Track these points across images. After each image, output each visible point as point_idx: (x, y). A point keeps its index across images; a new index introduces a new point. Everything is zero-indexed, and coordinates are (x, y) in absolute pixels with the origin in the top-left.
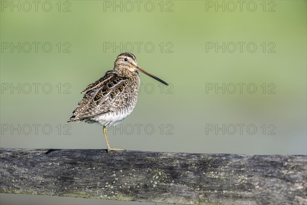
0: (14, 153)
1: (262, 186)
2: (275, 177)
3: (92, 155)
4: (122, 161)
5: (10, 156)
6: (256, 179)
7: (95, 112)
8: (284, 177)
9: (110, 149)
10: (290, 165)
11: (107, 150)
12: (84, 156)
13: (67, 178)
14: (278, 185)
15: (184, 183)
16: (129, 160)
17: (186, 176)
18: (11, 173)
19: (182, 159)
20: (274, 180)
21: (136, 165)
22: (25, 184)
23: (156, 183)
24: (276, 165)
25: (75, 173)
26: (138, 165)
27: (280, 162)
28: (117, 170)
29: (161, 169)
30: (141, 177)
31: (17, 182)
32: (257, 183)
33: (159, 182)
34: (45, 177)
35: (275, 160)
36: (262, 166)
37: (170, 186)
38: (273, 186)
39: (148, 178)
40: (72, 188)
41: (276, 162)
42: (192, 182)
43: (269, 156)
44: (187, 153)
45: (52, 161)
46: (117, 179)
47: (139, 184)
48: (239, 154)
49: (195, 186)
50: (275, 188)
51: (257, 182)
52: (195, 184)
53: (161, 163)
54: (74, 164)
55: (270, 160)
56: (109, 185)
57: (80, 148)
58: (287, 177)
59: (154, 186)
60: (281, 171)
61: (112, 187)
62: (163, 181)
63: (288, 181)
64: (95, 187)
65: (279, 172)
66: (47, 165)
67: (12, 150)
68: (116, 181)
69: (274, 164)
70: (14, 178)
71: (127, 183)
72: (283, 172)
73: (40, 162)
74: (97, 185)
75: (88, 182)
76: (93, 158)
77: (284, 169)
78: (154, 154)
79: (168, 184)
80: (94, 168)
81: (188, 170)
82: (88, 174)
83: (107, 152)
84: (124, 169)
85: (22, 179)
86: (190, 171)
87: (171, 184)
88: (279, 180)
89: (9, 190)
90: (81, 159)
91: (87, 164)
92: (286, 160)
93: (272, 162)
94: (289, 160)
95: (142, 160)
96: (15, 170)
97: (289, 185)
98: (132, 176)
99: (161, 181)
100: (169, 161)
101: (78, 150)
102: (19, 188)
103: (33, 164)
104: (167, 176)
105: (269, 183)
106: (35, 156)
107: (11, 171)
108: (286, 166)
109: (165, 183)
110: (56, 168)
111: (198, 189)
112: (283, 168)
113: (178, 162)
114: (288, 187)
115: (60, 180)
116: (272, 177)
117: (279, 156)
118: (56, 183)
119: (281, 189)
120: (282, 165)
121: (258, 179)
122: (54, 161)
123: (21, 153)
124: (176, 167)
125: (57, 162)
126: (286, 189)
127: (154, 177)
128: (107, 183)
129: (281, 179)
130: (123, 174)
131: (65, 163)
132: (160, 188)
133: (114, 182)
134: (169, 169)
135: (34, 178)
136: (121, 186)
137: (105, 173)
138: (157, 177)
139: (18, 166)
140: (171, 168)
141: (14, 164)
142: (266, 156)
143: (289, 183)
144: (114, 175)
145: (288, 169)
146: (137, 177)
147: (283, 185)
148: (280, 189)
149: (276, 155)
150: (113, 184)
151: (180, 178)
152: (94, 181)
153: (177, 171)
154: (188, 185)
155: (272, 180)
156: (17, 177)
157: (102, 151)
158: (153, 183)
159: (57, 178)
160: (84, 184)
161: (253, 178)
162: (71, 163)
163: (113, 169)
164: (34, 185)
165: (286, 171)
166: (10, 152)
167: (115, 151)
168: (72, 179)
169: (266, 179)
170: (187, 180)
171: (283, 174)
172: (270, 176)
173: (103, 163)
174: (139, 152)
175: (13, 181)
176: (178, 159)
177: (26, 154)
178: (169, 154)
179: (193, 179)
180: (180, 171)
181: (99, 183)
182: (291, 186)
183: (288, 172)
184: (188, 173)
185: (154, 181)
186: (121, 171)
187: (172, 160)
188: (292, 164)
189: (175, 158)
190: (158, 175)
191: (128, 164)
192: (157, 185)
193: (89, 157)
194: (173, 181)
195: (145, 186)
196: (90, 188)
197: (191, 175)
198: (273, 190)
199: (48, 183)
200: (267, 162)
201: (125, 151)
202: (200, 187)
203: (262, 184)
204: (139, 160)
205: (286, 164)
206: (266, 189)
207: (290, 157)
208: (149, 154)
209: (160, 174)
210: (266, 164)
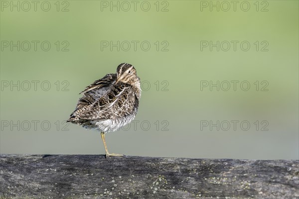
0: (9, 159)
1: (266, 191)
2: (279, 182)
3: (90, 160)
4: (121, 166)
5: (6, 162)
6: (259, 185)
7: (96, 116)
8: (288, 182)
9: (108, 154)
10: (294, 170)
11: (105, 155)
12: (82, 162)
13: (65, 184)
14: (282, 191)
15: (185, 189)
16: (128, 166)
17: (187, 182)
18: (7, 179)
19: (183, 165)
20: (278, 186)
21: (136, 170)
22: (20, 191)
23: (156, 189)
24: (280, 170)
25: (72, 179)
26: (137, 171)
27: (284, 167)
28: (116, 176)
29: (162, 175)
30: (141, 184)
31: (13, 189)
32: (261, 189)
33: (159, 188)
34: (42, 183)
35: (279, 165)
36: (265, 171)
37: (170, 193)
38: (277, 192)
39: (148, 184)
40: (70, 194)
41: (280, 167)
42: (194, 188)
43: (273, 161)
44: (188, 159)
45: (49, 167)
46: (116, 185)
47: (138, 191)
48: (242, 159)
49: (196, 192)
50: (278, 193)
51: (259, 188)
52: (196, 190)
53: (161, 169)
54: (71, 170)
55: (274, 165)
56: (108, 192)
57: (77, 154)
58: (291, 183)
59: (154, 192)
60: (285, 177)
61: (111, 194)
62: (163, 187)
63: (292, 187)
64: (93, 194)
65: (283, 177)
66: (44, 171)
67: (8, 156)
68: (115, 188)
69: (278, 170)
70: (9, 185)
71: (126, 189)
72: (287, 177)
73: (36, 168)
74: (95, 191)
75: (85, 188)
76: (91, 164)
77: (288, 175)
78: (154, 160)
79: (168, 191)
80: (92, 174)
81: (189, 176)
82: (86, 180)
83: (106, 158)
84: (123, 175)
85: (18, 186)
86: (191, 177)
87: (172, 191)
88: (283, 186)
89: (4, 196)
90: (79, 165)
91: (84, 170)
92: (290, 165)
93: (275, 167)
94: (293, 165)
95: (141, 165)
96: (10, 177)
97: (293, 191)
98: (131, 182)
99: (161, 187)
100: (169, 167)
101: (76, 155)
102: (15, 195)
103: (29, 170)
104: (168, 182)
105: (273, 189)
106: (31, 162)
107: (6, 177)
108: (290, 171)
109: (165, 189)
110: (53, 174)
111: (200, 195)
112: (287, 173)
113: (179, 167)
114: (292, 193)
115: (57, 186)
116: (276, 182)
117: (282, 161)
118: (52, 190)
119: (286, 195)
120: (286, 170)
121: (261, 185)
122: (51, 167)
123: (17, 159)
124: (177, 172)
125: (54, 168)
126: (290, 194)
127: (154, 183)
128: (106, 190)
129: (285, 184)
130: (122, 180)
131: (62, 169)
132: (160, 195)
133: (113, 188)
134: (170, 175)
135: (30, 184)
136: (120, 192)
137: (103, 180)
138: (157, 183)
139: (13, 172)
140: (172, 174)
141: (10, 171)
142: (269, 161)
143: (293, 189)
144: (113, 181)
145: (292, 175)
146: (137, 183)
147: (287, 191)
148: (284, 195)
149: (280, 160)
150: (111, 190)
151: (180, 184)
152: (92, 188)
153: (178, 177)
154: (189, 191)
155: (275, 186)
156: (13, 183)
157: (100, 157)
158: (153, 189)
159: (54, 185)
160: (82, 191)
161: (256, 183)
162: (68, 169)
163: (111, 175)
164: (30, 192)
165: (291, 176)
166: (5, 158)
167: (114, 157)
168: (70, 185)
169: (270, 185)
170: (188, 186)
171: (287, 179)
172: (274, 182)
173: (101, 168)
174: (139, 158)
175: (9, 187)
176: (179, 165)
177: (22, 160)
178: (169, 160)
179: (194, 185)
180: (181, 177)
181: (97, 190)
182: (295, 191)
183: (292, 178)
184: (189, 179)
185: (154, 187)
186: (120, 177)
187: (173, 166)
188: (296, 169)
189: (175, 163)
190: (158, 181)
191: (127, 170)
192: (158, 191)
193: (87, 163)
194: (174, 187)
195: (145, 193)
196: (88, 195)
197: (192, 181)
198: (277, 196)
199: (44, 189)
200: (271, 167)
201: (124, 157)
202: (202, 193)
203: (266, 190)
204: (138, 166)
205: (290, 169)
206: (269, 195)
207: (294, 162)
208: (148, 160)
209: (160, 180)
210: (270, 169)
